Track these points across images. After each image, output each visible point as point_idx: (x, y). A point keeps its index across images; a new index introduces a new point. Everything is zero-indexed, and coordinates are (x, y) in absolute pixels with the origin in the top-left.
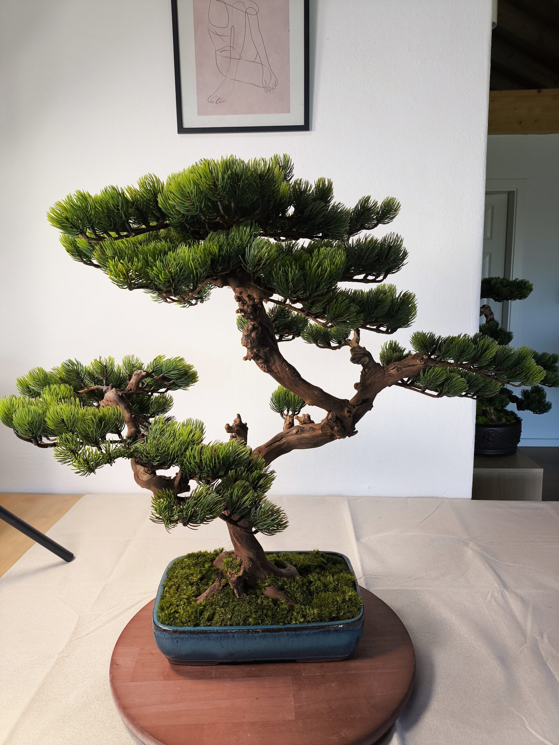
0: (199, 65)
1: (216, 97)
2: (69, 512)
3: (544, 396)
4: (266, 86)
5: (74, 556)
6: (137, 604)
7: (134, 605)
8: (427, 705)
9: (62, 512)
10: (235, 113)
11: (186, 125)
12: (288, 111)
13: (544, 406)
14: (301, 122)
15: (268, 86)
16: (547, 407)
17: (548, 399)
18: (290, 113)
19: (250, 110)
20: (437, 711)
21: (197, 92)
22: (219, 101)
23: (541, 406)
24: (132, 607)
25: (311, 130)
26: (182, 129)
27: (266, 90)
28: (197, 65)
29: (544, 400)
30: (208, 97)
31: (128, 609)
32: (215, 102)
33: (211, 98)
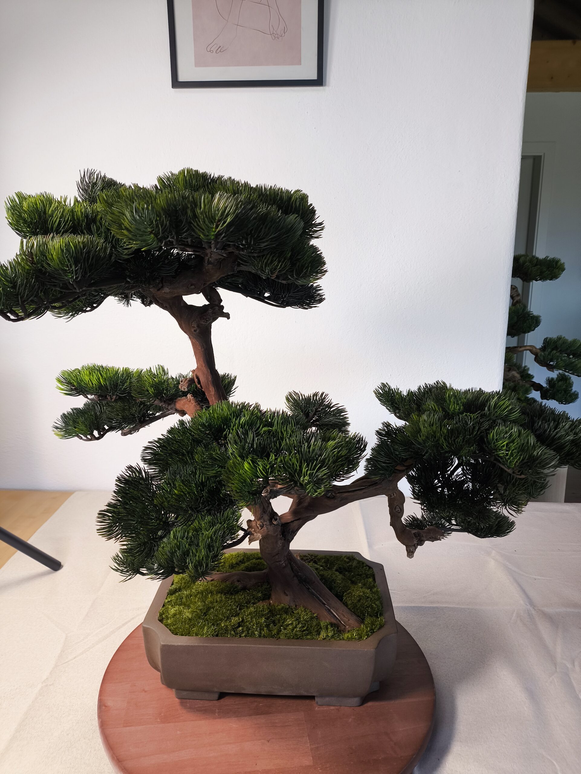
0: (197, 6)
1: (216, 45)
2: (58, 512)
3: (571, 385)
4: (273, 33)
5: (62, 564)
6: (129, 621)
7: (126, 623)
8: (449, 746)
9: (49, 512)
10: (238, 64)
11: (182, 78)
12: (299, 63)
13: (571, 396)
14: (314, 77)
15: (276, 33)
16: (574, 398)
17: (574, 389)
18: (301, 64)
19: (255, 61)
20: (459, 754)
21: (194, 40)
22: (220, 50)
23: (568, 396)
24: (124, 625)
25: (325, 85)
26: (176, 83)
27: (273, 37)
28: (194, 6)
29: (570, 389)
30: (207, 46)
31: (119, 628)
32: (214, 52)
33: (210, 46)
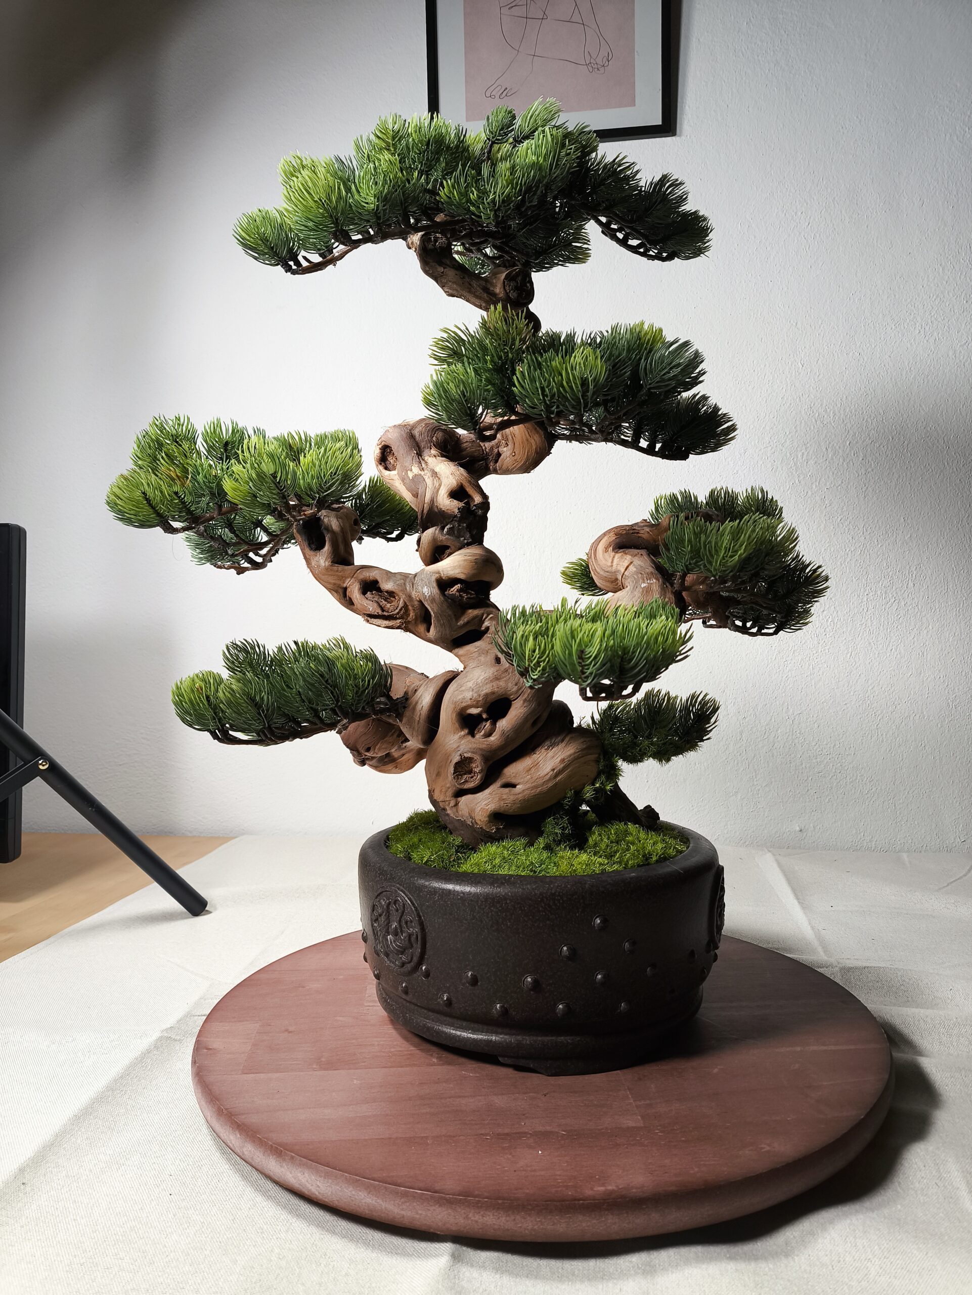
0: (471, 35)
1: (500, 87)
4: (590, 63)
12: (632, 103)
14: (657, 121)
15: (595, 62)
18: (635, 105)
21: (466, 82)
22: (506, 93)
25: (676, 134)
27: (591, 70)
28: (467, 34)
30: (486, 89)
32: (497, 96)
33: (491, 87)
